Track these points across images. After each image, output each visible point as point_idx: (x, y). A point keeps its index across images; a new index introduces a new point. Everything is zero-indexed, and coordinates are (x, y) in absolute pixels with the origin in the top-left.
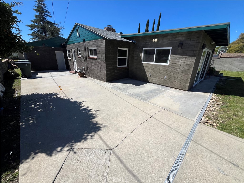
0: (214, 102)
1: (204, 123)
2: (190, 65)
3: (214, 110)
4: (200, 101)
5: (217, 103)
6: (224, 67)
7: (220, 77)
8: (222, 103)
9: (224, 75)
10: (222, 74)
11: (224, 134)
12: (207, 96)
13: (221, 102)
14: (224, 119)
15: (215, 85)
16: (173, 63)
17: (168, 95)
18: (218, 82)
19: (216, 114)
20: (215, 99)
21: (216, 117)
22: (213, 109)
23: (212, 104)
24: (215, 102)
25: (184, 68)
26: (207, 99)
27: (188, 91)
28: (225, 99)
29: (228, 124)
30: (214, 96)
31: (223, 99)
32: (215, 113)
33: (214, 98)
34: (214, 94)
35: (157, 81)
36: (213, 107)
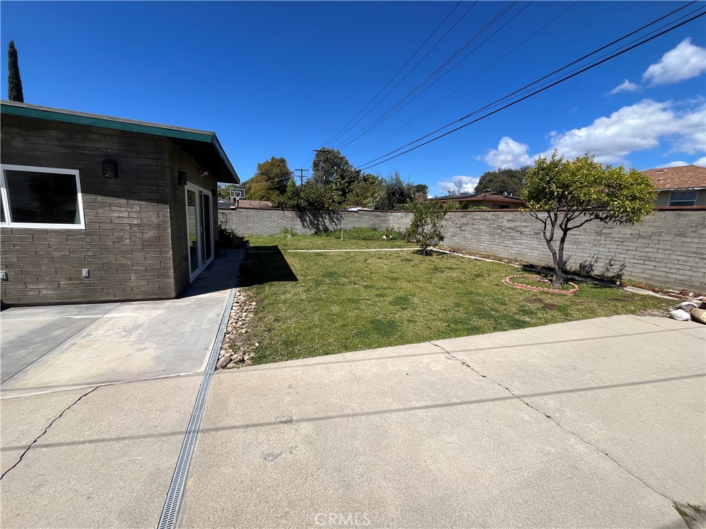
0: (240, 306)
1: (224, 367)
2: (159, 227)
3: (243, 324)
4: (212, 314)
5: (246, 308)
6: (249, 228)
7: (246, 249)
8: (254, 303)
9: (251, 245)
10: (247, 242)
11: (264, 369)
12: (225, 298)
13: (252, 301)
14: (261, 336)
15: (238, 268)
16: (102, 221)
17: (109, 330)
18: (244, 260)
19: (246, 332)
20: (242, 298)
21: (248, 339)
22: (241, 323)
23: (238, 311)
24: (242, 305)
25: (145, 235)
26: (225, 304)
27: (178, 297)
28: (258, 294)
29: (268, 344)
30: (239, 294)
31: (255, 295)
32: (243, 331)
33: (240, 297)
34: (238, 289)
35: (50, 292)
36: (240, 319)
